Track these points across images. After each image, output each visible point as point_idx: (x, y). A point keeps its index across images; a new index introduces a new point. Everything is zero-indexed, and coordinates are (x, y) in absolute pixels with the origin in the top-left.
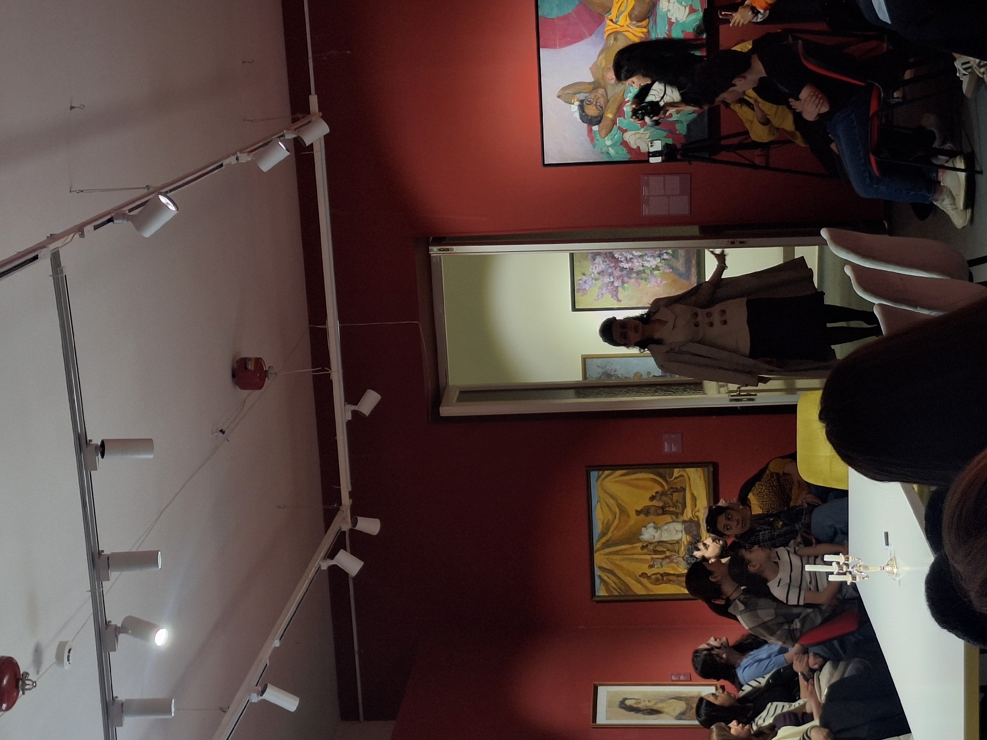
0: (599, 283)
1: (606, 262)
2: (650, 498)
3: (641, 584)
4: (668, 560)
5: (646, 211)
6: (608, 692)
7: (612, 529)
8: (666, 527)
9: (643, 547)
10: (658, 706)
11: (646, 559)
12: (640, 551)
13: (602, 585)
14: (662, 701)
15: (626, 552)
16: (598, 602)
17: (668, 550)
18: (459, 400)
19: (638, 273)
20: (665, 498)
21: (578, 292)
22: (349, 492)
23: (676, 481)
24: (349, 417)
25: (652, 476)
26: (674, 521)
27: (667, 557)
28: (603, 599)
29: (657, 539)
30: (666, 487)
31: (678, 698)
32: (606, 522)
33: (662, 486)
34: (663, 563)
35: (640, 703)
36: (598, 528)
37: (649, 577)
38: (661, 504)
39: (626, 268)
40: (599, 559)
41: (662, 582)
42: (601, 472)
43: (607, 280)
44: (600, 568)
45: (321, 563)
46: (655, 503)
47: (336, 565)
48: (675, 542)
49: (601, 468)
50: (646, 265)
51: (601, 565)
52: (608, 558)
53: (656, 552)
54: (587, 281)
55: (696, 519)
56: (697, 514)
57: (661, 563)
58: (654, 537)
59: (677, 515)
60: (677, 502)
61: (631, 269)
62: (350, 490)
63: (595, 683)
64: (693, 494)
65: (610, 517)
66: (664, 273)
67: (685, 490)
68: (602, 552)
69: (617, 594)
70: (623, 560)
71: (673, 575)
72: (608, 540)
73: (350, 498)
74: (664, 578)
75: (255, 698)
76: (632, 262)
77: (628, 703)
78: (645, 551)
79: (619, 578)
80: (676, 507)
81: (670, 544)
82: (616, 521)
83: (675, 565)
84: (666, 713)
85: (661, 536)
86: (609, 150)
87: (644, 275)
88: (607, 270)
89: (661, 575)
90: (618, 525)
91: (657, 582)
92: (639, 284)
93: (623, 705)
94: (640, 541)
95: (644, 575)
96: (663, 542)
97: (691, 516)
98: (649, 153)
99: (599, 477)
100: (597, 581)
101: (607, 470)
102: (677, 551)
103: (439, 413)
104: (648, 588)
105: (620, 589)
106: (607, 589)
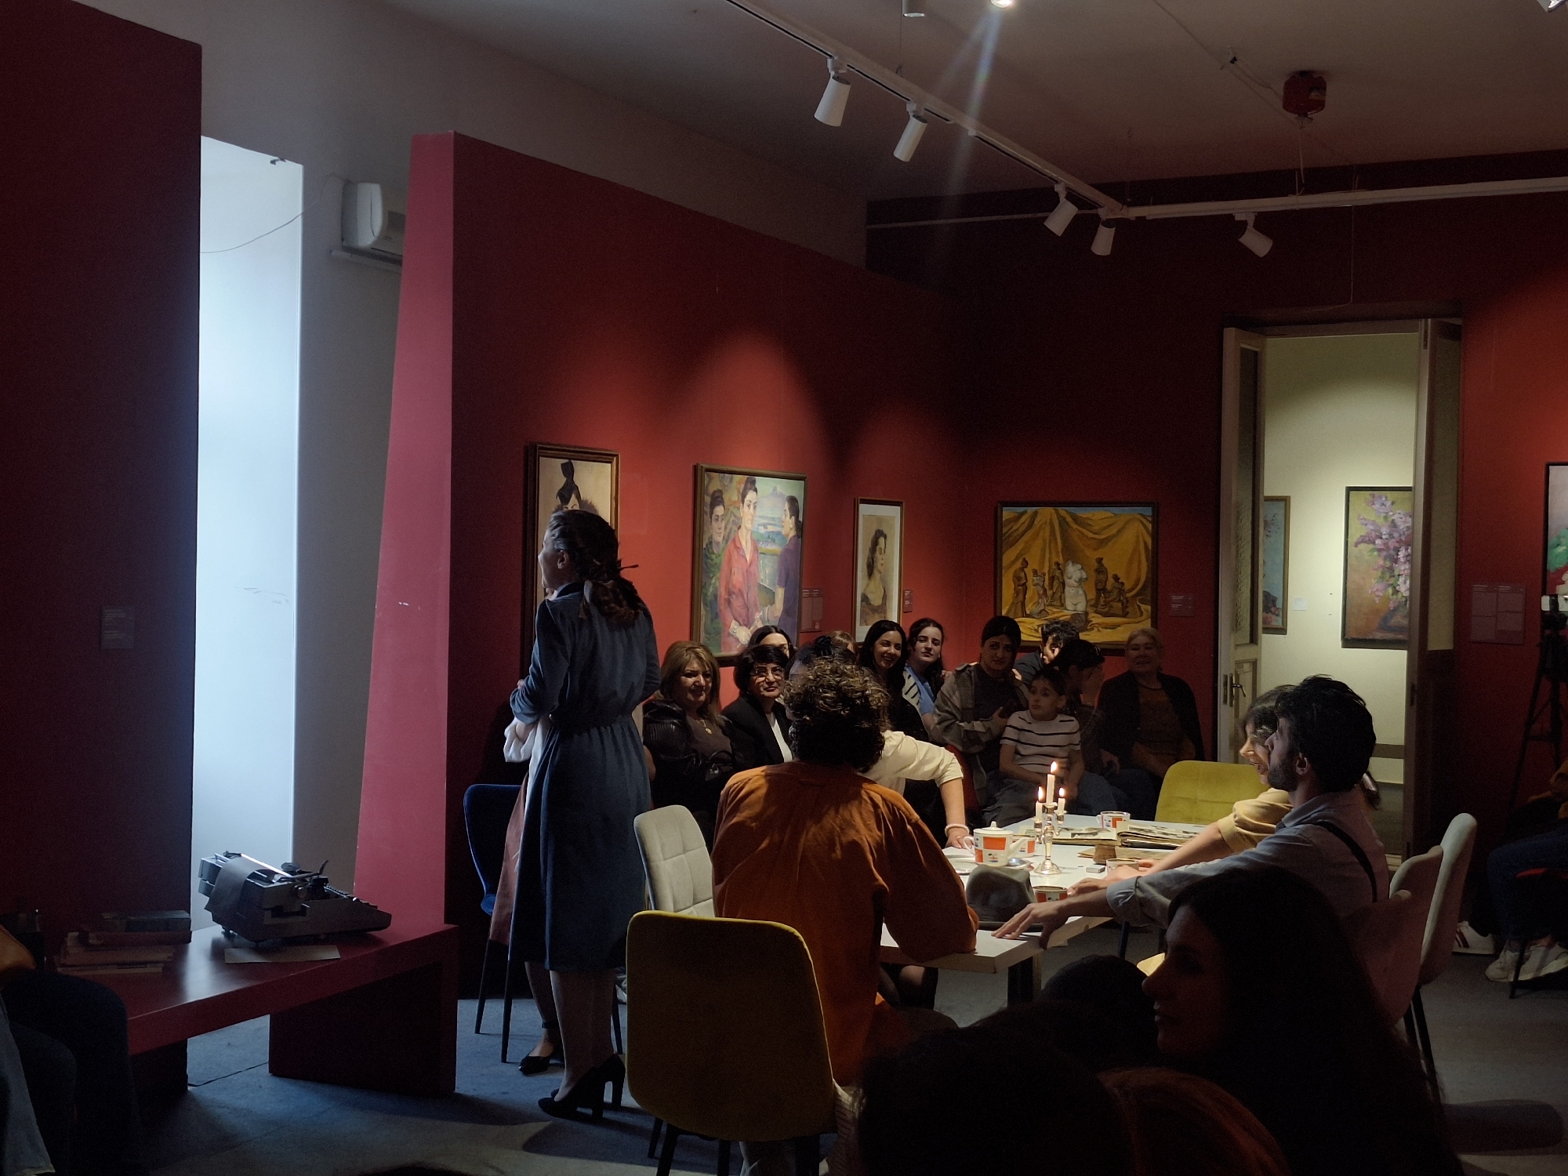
0: (1381, 521)
1: (1407, 530)
2: (1116, 576)
4: (1041, 592)
6: (893, 518)
7: (1080, 528)
8: (1081, 592)
9: (1058, 564)
10: (877, 575)
12: (1054, 562)
13: (1016, 516)
14: (882, 581)
15: (1052, 545)
16: (996, 508)
17: (1054, 593)
18: (1243, 350)
19: (1391, 569)
20: (1115, 593)
21: (1371, 495)
25: (1143, 579)
26: (1087, 601)
27: (1045, 590)
28: (999, 517)
29: (1067, 581)
30: (1128, 595)
31: (885, 597)
32: (1089, 522)
33: (1132, 589)
34: (1039, 587)
35: (880, 555)
36: (1083, 513)
37: (1022, 569)
38: (1109, 587)
39: (1398, 555)
40: (1046, 513)
41: (1017, 583)
42: (1150, 519)
43: (1385, 531)
44: (1036, 513)
45: (1063, 184)
46: (1111, 580)
47: (1059, 202)
48: (1063, 601)
49: (1156, 521)
50: (1400, 580)
51: (1038, 515)
52: (1046, 523)
53: (1052, 579)
54: (1383, 507)
55: (1089, 628)
57: (1038, 584)
58: (1070, 578)
59: (1095, 605)
60: (1111, 607)
61: (1396, 561)
62: (1147, 218)
63: (904, 503)
65: (1096, 528)
66: (1389, 600)
67: (1124, 617)
68: (1055, 516)
69: (1004, 533)
70: (1044, 540)
71: (1025, 598)
72: (1068, 524)
74: (1021, 587)
76: (1405, 563)
77: (882, 540)
78: (1054, 567)
79: (1023, 534)
80: (1103, 604)
81: (1061, 596)
82: (1091, 535)
83: (1036, 598)
84: (868, 585)
85: (1071, 586)
86: (1562, 547)
87: (1387, 575)
90: (1087, 537)
91: (1017, 578)
93: (880, 534)
94: (1066, 561)
95: (1025, 563)
96: (1064, 588)
98: (1556, 596)
99: (1144, 516)
100: (1021, 509)
101: (1151, 525)
102: (1053, 603)
103: (1228, 327)
105: (1009, 536)
106: (1009, 521)
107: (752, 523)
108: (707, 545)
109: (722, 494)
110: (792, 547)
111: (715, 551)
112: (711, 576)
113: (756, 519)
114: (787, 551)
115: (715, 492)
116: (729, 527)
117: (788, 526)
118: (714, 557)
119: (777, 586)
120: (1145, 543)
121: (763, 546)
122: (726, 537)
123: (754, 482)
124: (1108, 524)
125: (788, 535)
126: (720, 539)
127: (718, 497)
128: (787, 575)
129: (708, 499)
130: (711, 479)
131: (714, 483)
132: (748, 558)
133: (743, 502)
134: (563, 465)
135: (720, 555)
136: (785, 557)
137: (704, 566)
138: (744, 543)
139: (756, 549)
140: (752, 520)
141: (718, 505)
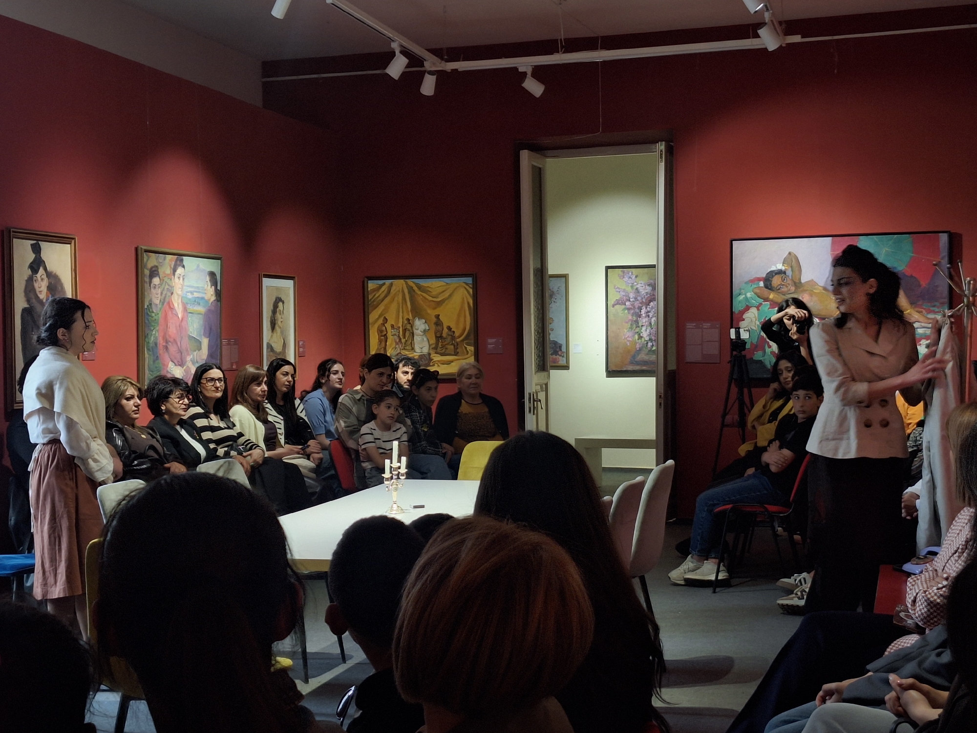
0: (629, 289)
1: (647, 295)
2: (449, 327)
3: (378, 319)
4: (398, 340)
5: (690, 326)
6: (289, 288)
7: (423, 294)
8: (425, 339)
9: (408, 320)
10: (278, 329)
11: (398, 323)
12: (406, 318)
13: (378, 286)
14: (282, 332)
15: (404, 306)
16: (363, 282)
17: (406, 341)
18: (534, 167)
19: (637, 322)
20: (449, 338)
21: (622, 271)
22: (457, 69)
23: (464, 348)
24: (520, 70)
25: (468, 328)
26: (430, 346)
27: (400, 339)
28: (366, 288)
29: (415, 331)
30: (458, 340)
31: (285, 345)
32: (430, 290)
33: (459, 337)
34: (396, 336)
35: (280, 314)
36: (424, 283)
37: (383, 324)
38: (444, 335)
39: (641, 312)
40: (399, 284)
41: (380, 334)
42: (471, 286)
43: (632, 295)
44: (391, 284)
45: (397, 42)
46: (446, 330)
47: (395, 56)
48: (413, 346)
49: (475, 287)
50: (643, 329)
51: (393, 285)
52: (399, 291)
53: (405, 330)
54: (630, 279)
55: (431, 364)
56: (436, 365)
57: (395, 335)
58: (417, 330)
59: (436, 348)
60: (446, 349)
61: (640, 316)
62: (459, 70)
63: (296, 278)
64: (452, 362)
65: (434, 293)
66: (636, 343)
67: (456, 355)
68: (405, 286)
69: (370, 298)
70: (398, 303)
71: (386, 345)
72: (414, 291)
73: (452, 70)
74: (383, 337)
76: (646, 317)
77: (280, 304)
78: (406, 322)
79: (383, 300)
80: (441, 348)
81: (411, 343)
82: (431, 299)
83: (394, 345)
84: (272, 336)
85: (418, 335)
86: (742, 295)
87: (635, 326)
88: (639, 296)
89: (386, 335)
90: (427, 299)
91: (380, 331)
92: (627, 323)
93: (278, 300)
94: (414, 317)
95: (386, 320)
96: (413, 337)
97: (434, 360)
98: (739, 328)
99: (467, 284)
100: (381, 282)
101: (473, 292)
102: (405, 348)
103: (523, 150)
104: (374, 324)
105: (374, 301)
106: (374, 290)
107: (182, 291)
108: (148, 306)
109: (158, 269)
110: (213, 308)
111: (155, 311)
112: (152, 329)
113: (184, 287)
114: (209, 311)
115: (152, 268)
116: (164, 293)
117: (209, 293)
118: (153, 315)
119: (203, 337)
120: (468, 303)
121: (191, 308)
122: (162, 301)
123: (182, 260)
124: (441, 291)
125: (209, 300)
126: (157, 302)
127: (155, 271)
128: (211, 329)
129: (147, 272)
130: (149, 257)
131: (151, 261)
132: (180, 316)
133: (174, 274)
134: (32, 245)
135: (158, 314)
136: (207, 315)
137: (146, 321)
138: (176, 305)
139: (185, 309)
140: (182, 288)
141: (156, 277)
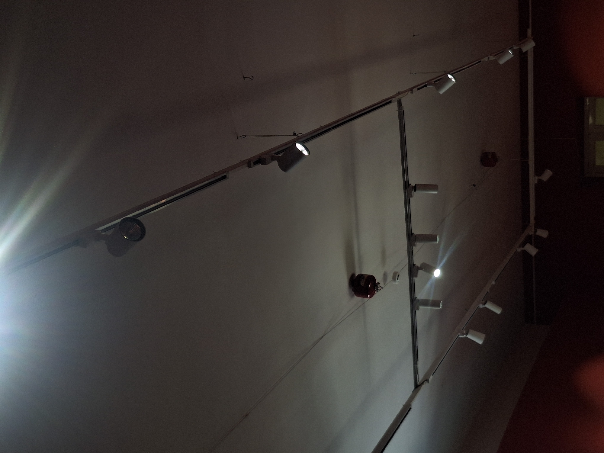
22: (534, 217)
24: (536, 182)
45: (517, 248)
47: (525, 250)
73: (534, 220)
75: (481, 306)
